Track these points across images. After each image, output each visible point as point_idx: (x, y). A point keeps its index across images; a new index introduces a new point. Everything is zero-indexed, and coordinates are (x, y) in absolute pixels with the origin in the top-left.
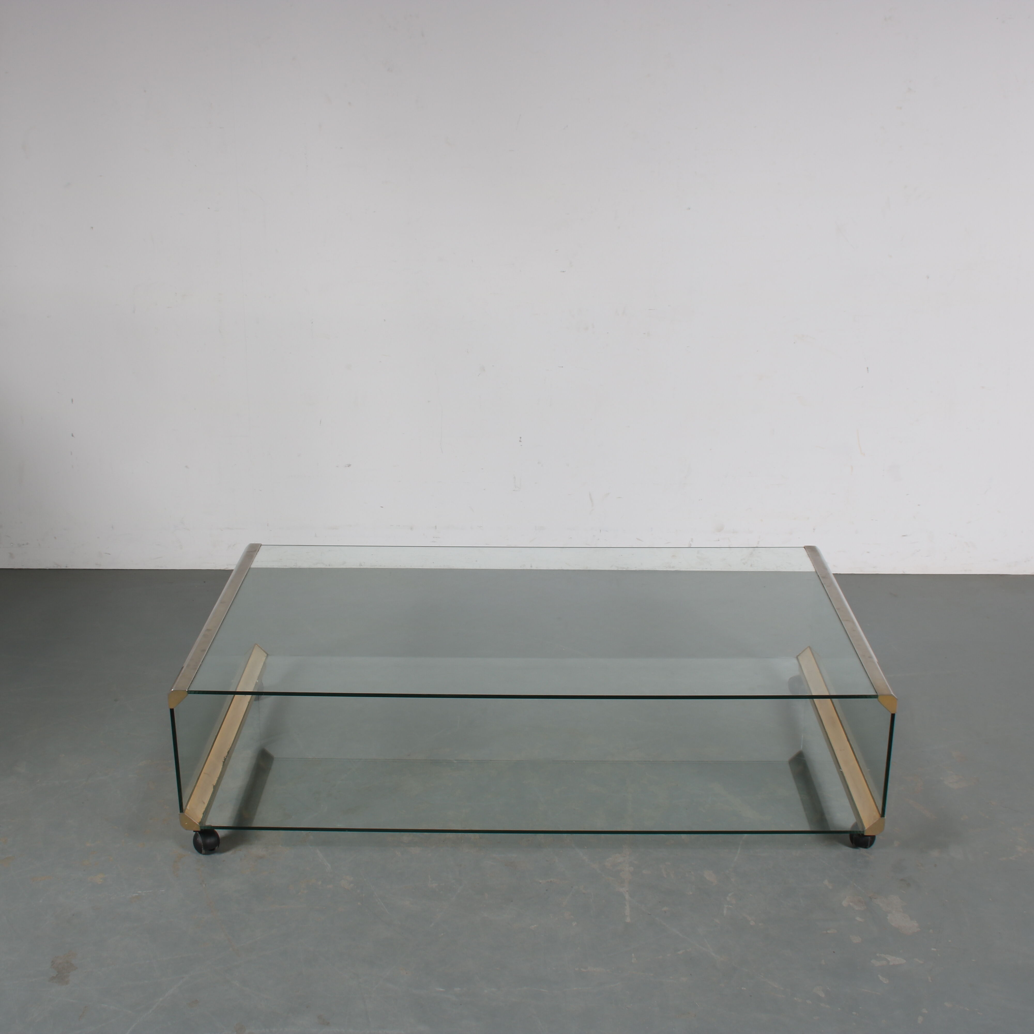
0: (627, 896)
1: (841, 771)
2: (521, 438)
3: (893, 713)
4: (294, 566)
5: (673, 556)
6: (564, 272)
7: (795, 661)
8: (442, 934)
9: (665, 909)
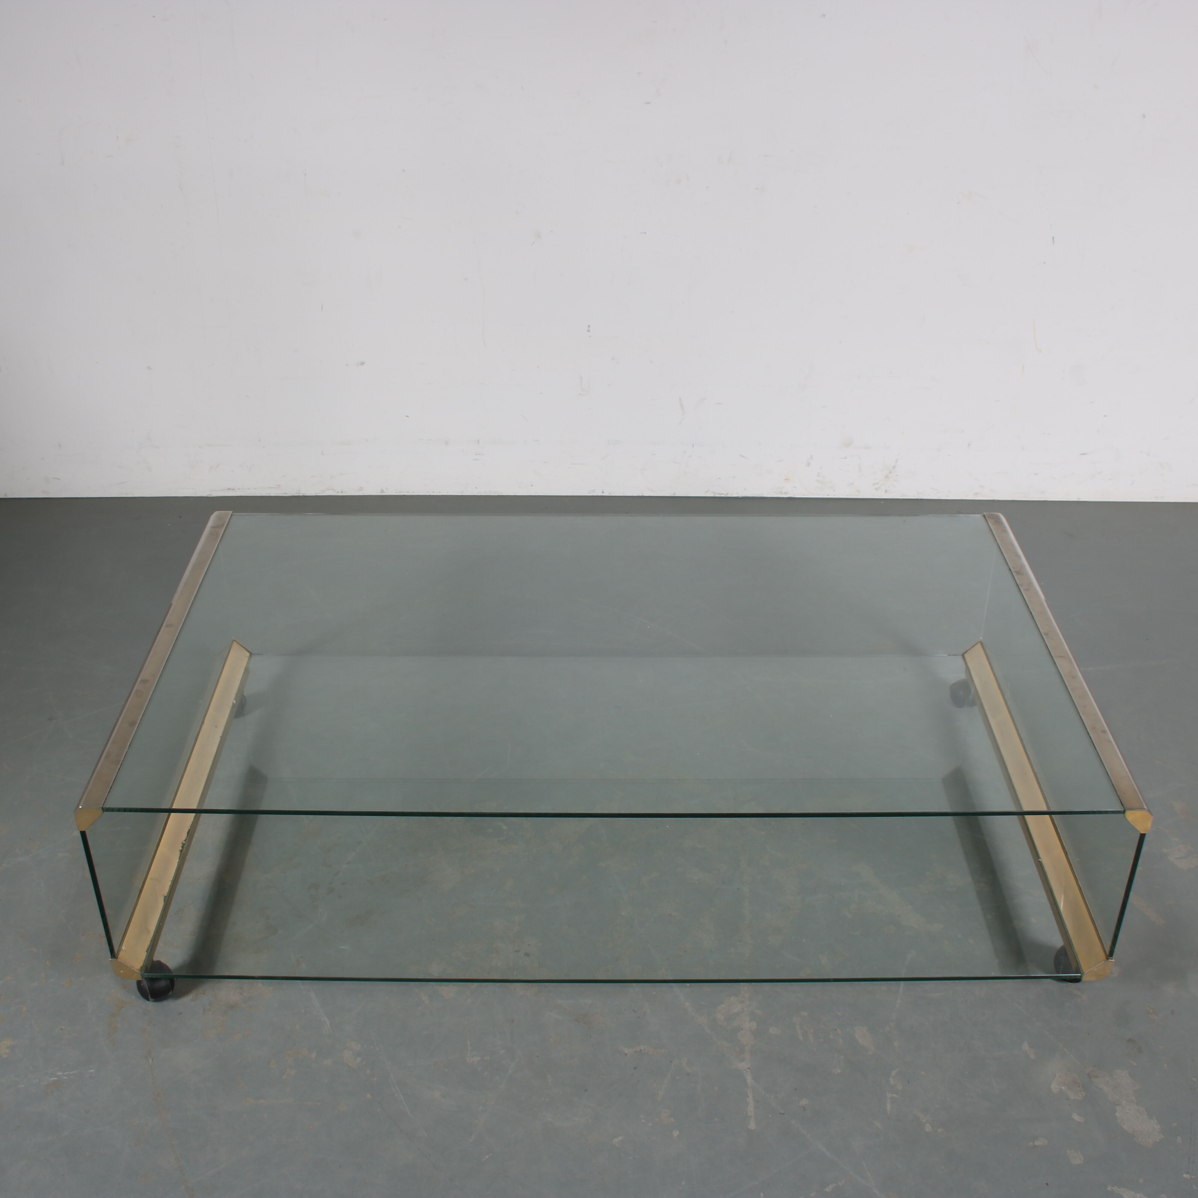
0: (749, 1079)
1: (1040, 861)
2: (589, 326)
3: (1142, 832)
4: (296, 493)
5: (786, 479)
6: (648, 103)
7: (960, 659)
8: (487, 1157)
9: (804, 1102)
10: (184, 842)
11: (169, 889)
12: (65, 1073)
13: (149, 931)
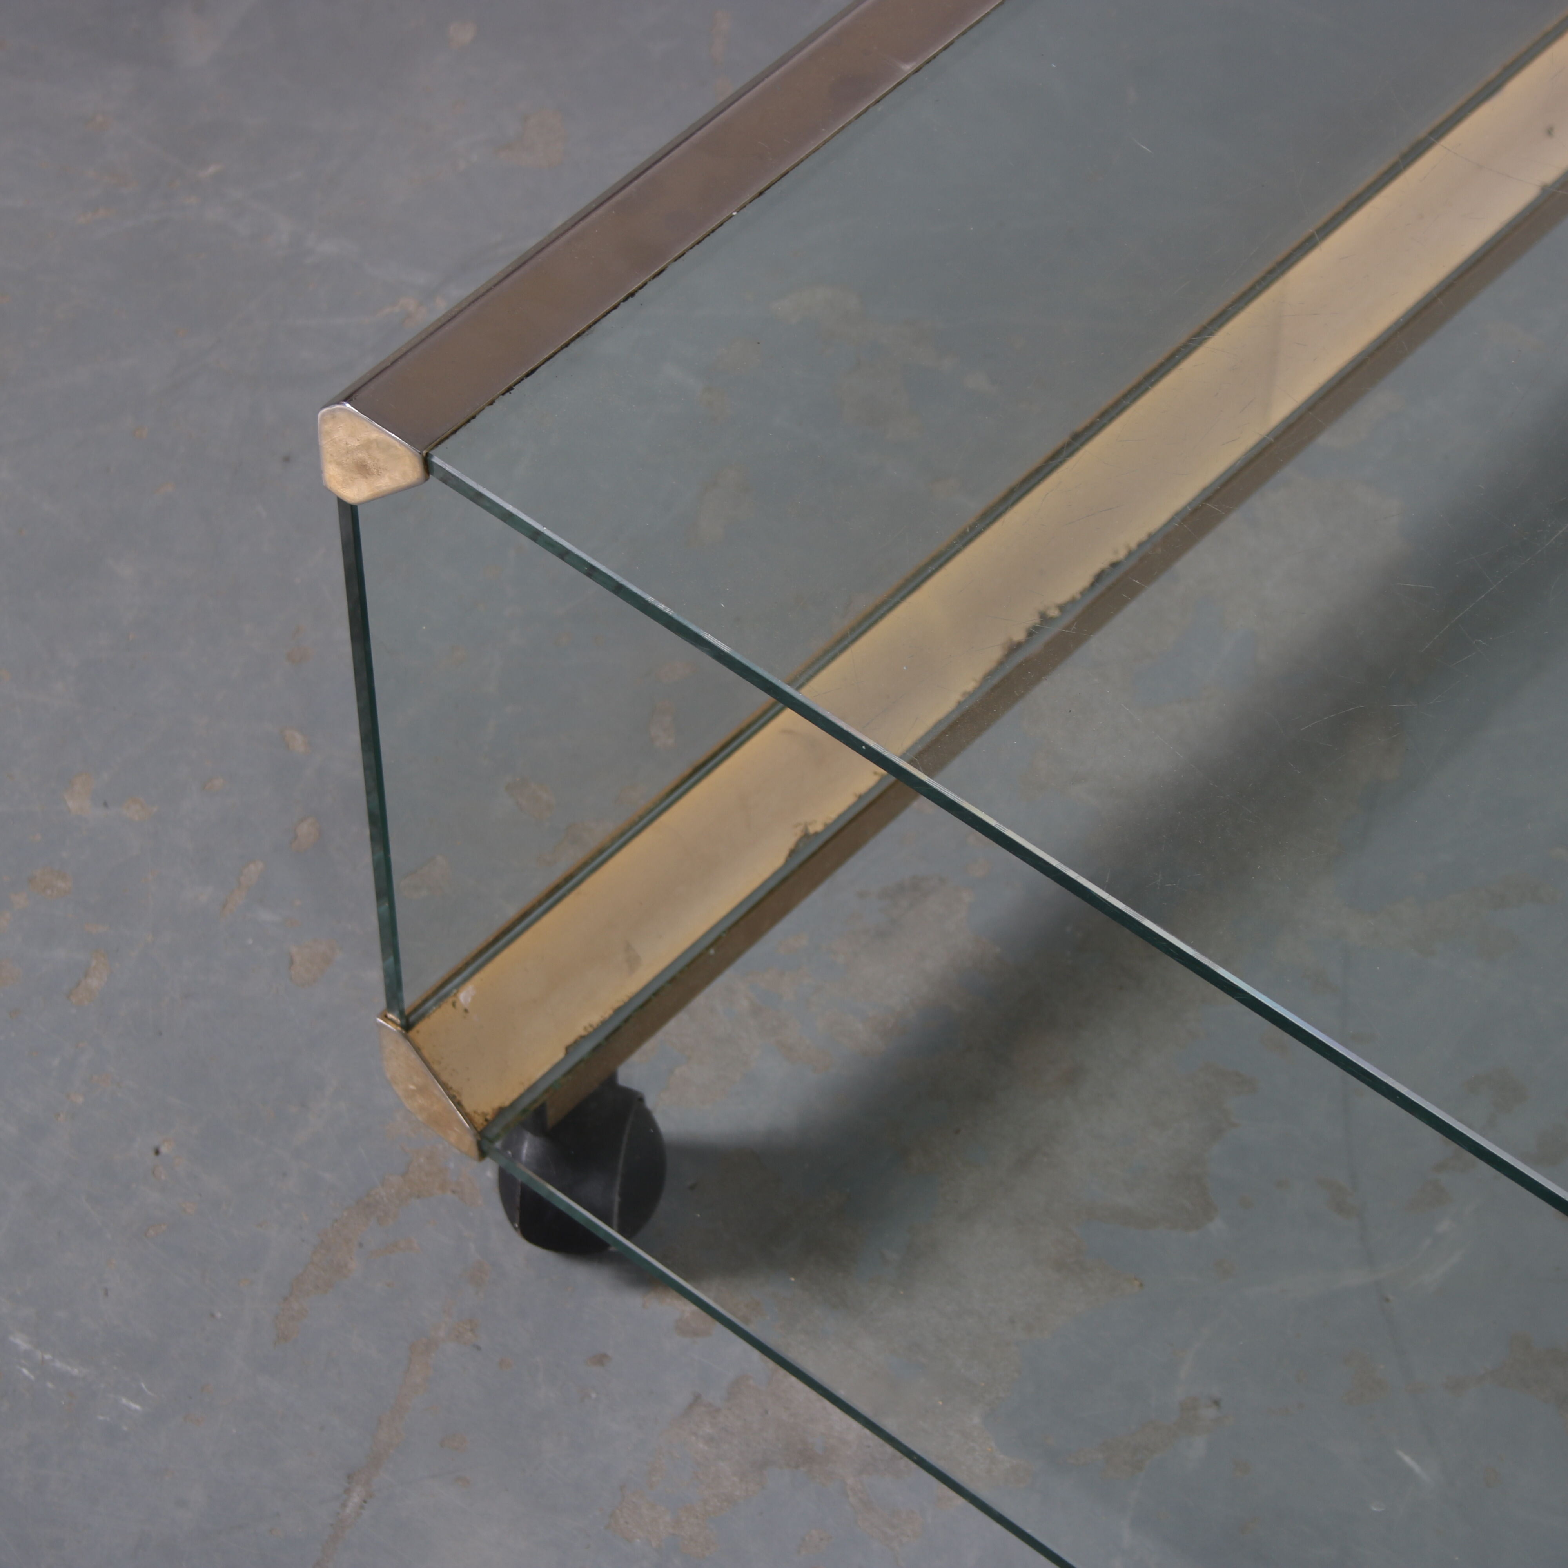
10: (1054, 613)
11: (850, 808)
12: (38, 1354)
13: (633, 963)
